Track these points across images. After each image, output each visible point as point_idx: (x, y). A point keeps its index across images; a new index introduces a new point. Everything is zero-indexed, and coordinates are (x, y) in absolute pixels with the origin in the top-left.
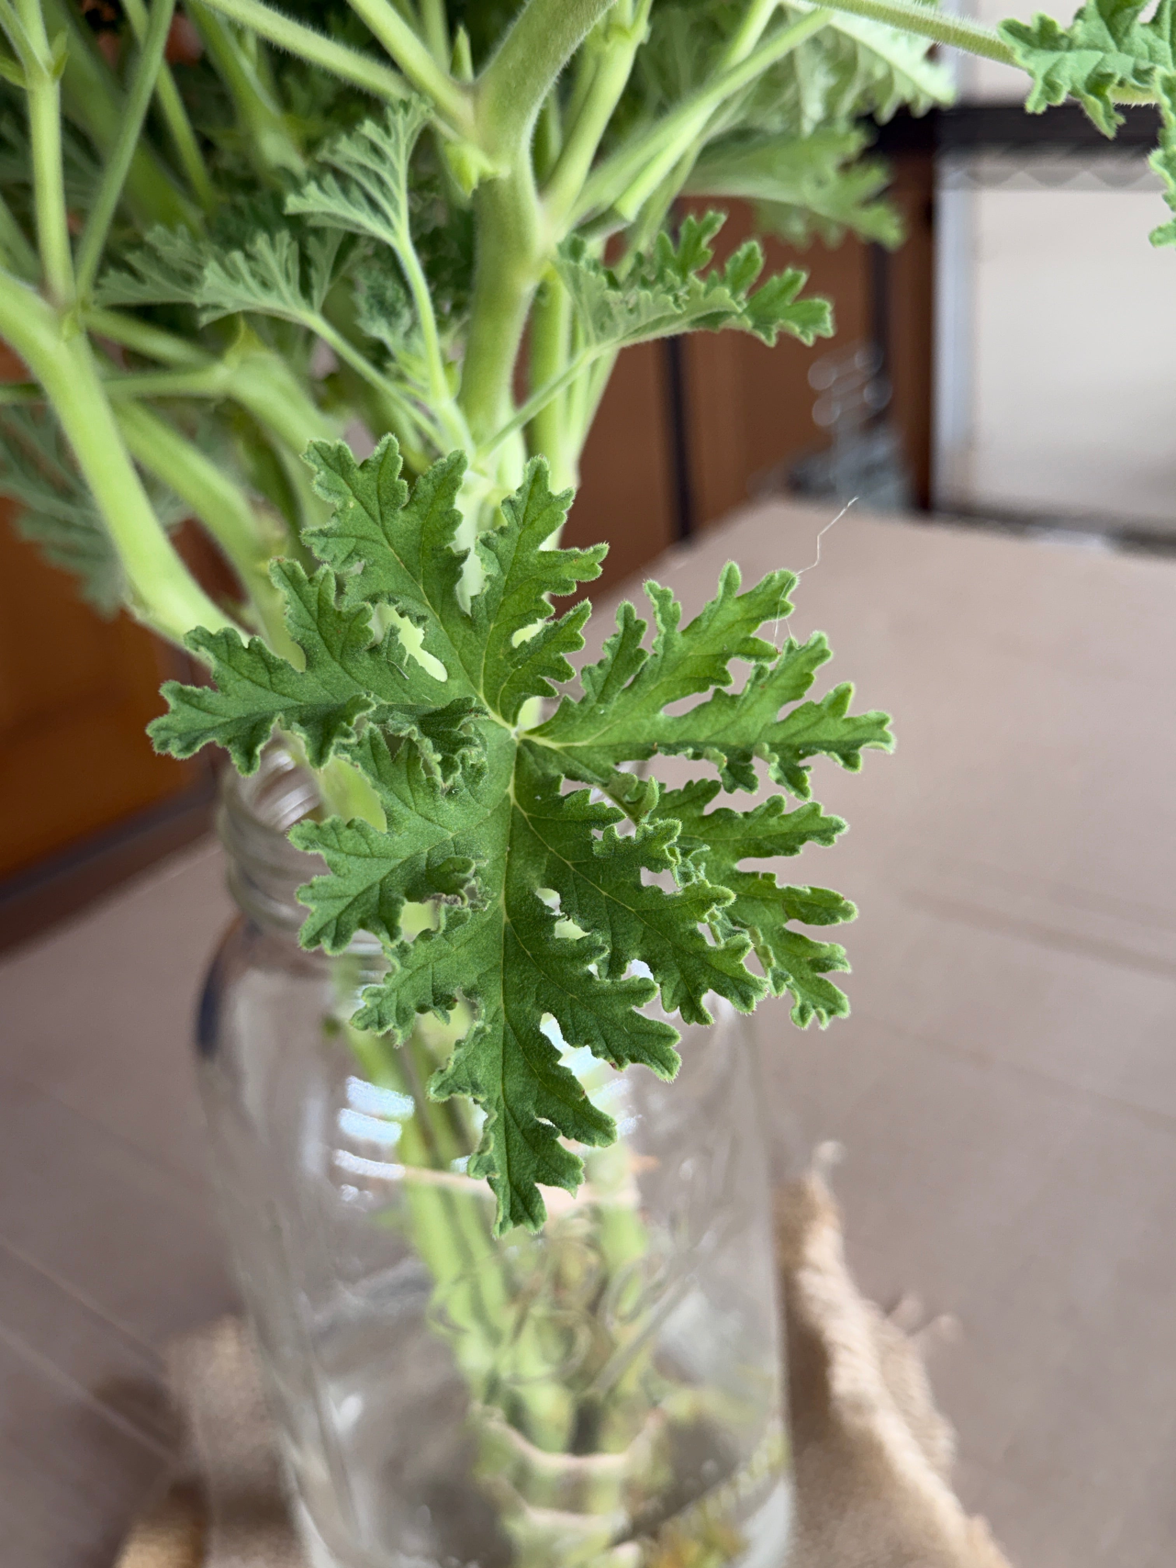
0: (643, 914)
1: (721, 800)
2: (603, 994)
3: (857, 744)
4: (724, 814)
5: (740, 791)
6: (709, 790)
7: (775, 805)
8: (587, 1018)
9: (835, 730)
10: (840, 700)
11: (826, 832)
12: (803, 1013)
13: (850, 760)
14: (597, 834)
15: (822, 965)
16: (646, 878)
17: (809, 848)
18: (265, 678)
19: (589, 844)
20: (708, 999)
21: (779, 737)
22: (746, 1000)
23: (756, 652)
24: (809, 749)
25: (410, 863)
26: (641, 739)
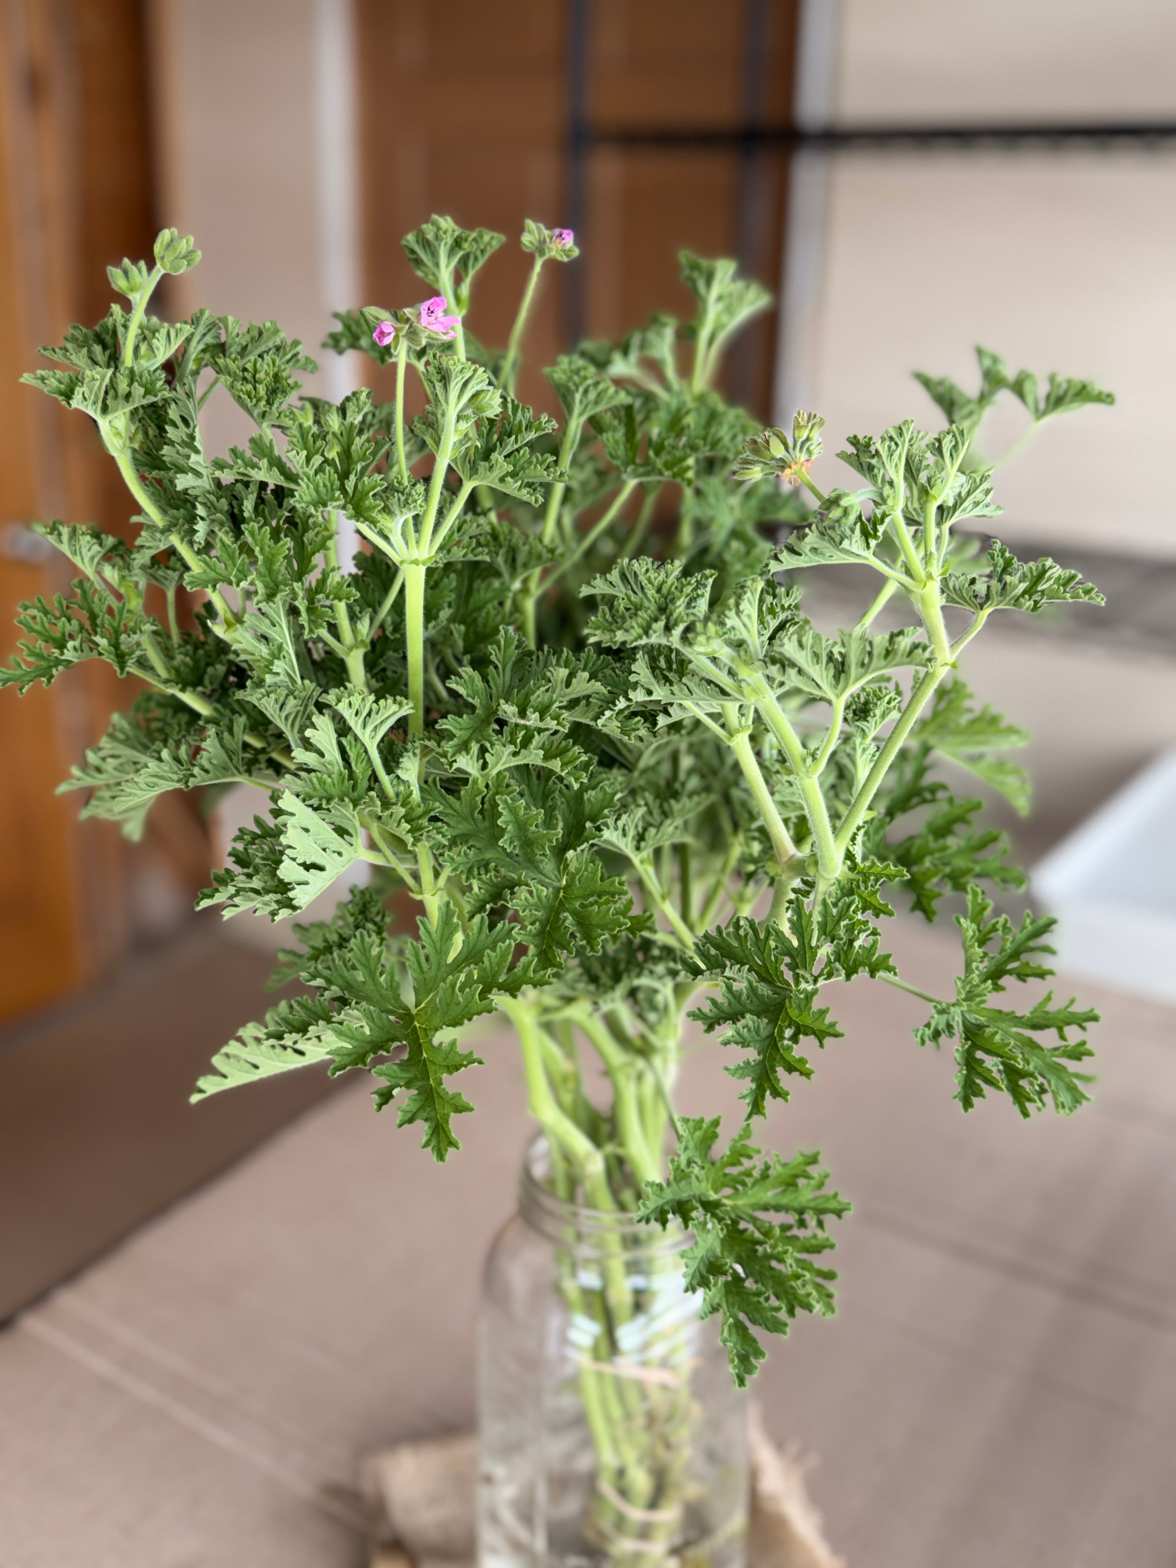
0: (772, 1277)
1: (795, 1232)
2: (764, 1308)
3: (842, 1210)
4: (796, 1238)
5: (803, 1230)
6: (789, 1227)
7: (815, 1236)
8: (757, 1316)
9: (833, 1205)
10: (835, 1196)
11: (832, 1246)
12: (824, 1314)
13: (839, 1216)
14: (760, 1249)
15: (830, 1296)
16: (774, 1264)
17: (826, 1252)
18: (658, 1193)
19: (756, 1251)
20: (798, 1311)
21: (812, 1204)
22: (811, 1311)
23: (808, 1177)
24: (824, 1211)
25: (702, 1259)
26: (762, 1202)
